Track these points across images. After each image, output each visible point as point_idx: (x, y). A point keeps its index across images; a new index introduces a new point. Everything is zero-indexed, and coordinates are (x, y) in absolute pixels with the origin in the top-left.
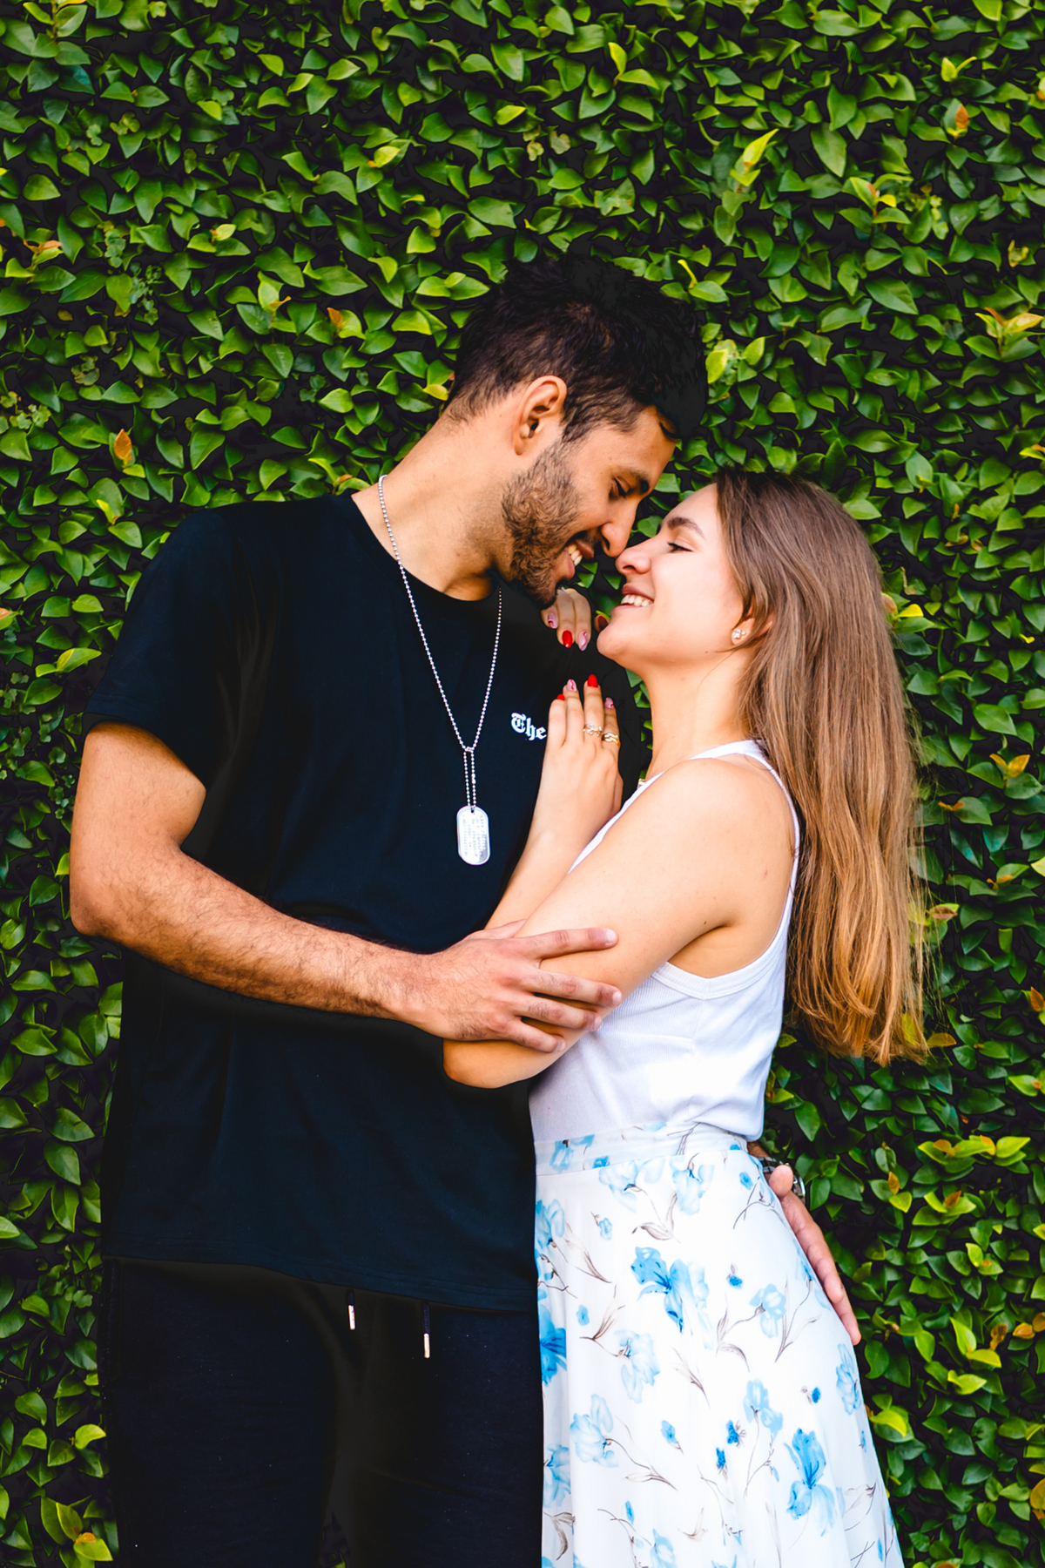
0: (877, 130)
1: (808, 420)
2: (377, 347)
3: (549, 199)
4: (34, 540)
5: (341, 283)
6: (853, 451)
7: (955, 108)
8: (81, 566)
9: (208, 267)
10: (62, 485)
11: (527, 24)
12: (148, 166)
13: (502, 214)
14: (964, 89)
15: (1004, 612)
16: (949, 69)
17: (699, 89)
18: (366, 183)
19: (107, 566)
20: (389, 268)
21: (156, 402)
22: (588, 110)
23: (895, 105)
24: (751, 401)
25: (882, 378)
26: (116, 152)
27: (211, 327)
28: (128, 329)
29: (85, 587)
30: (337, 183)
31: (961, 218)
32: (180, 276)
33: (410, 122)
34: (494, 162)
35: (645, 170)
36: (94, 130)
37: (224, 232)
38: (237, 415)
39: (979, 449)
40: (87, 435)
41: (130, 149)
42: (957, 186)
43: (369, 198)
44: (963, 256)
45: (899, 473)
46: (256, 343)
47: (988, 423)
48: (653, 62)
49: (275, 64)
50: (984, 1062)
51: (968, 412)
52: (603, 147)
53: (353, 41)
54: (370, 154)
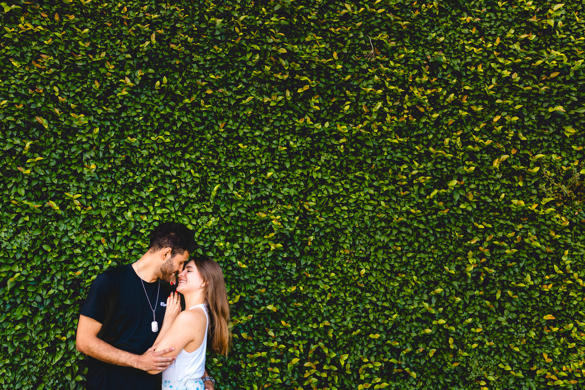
0: (238, 182)
1: (227, 231)
2: (150, 222)
3: (181, 195)
4: (88, 256)
5: (144, 211)
6: (235, 236)
7: (253, 178)
8: (96, 260)
9: (119, 209)
10: (93, 246)
11: (177, 165)
12: (109, 191)
13: (172, 198)
14: (255, 175)
15: (262, 263)
16: (251, 172)
17: (207, 176)
18: (148, 194)
19: (101, 260)
20: (151, 208)
21: (110, 232)
22: (188, 180)
23: (242, 178)
24: (217, 229)
25: (240, 224)
26: (103, 189)
27: (119, 219)
28: (105, 220)
29: (97, 264)
30: (143, 195)
31: (254, 197)
32: (114, 210)
33: (156, 182)
34: (171, 189)
35: (198, 190)
36: (99, 186)
37: (122, 203)
38: (125, 233)
39: (258, 234)
40: (97, 238)
41: (105, 189)
42: (253, 192)
43: (148, 197)
44: (254, 203)
45: (243, 239)
46: (128, 222)
47: (259, 230)
48: (199, 172)
49: (131, 174)
50: (259, 340)
51: (256, 228)
52: (190, 186)
53: (145, 170)
54: (149, 188)
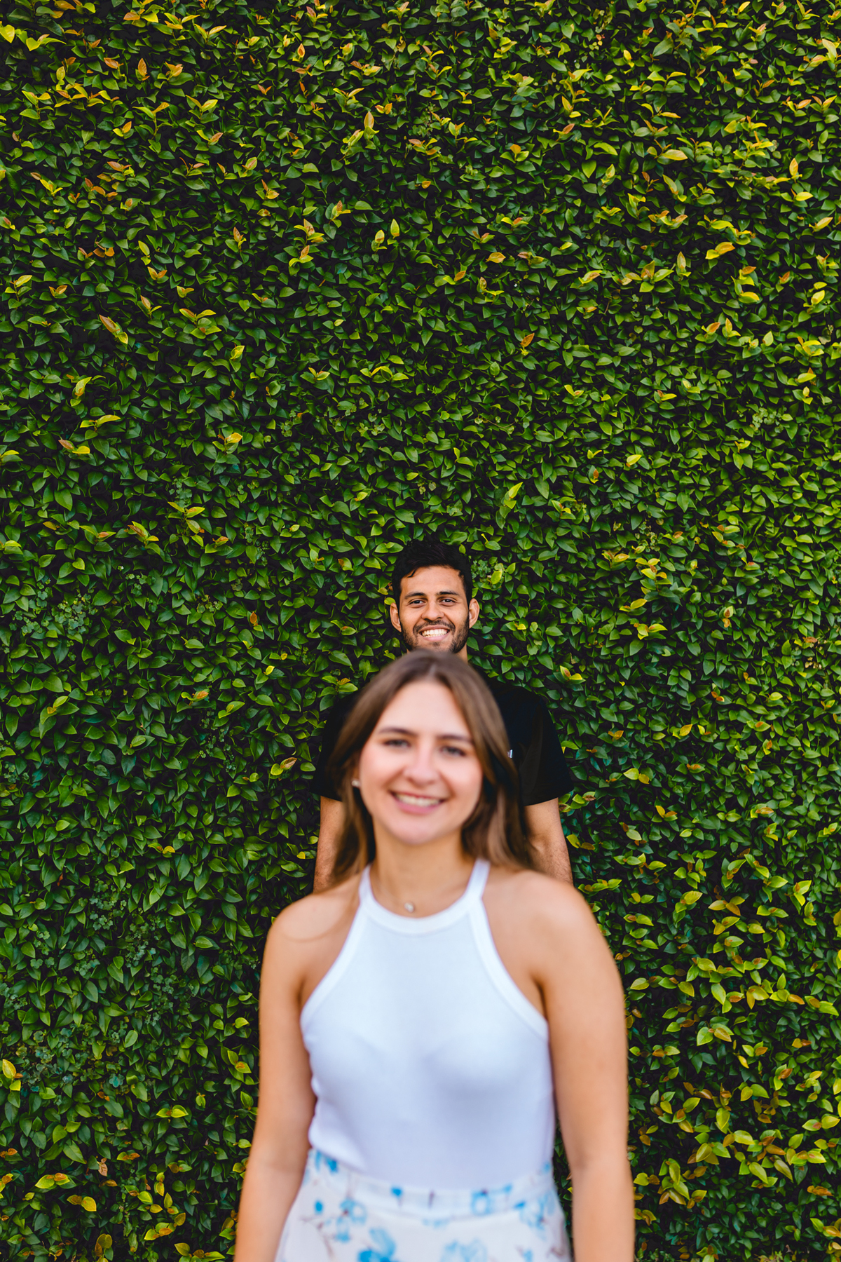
0: (560, 479)
1: (533, 596)
2: (359, 573)
3: (428, 510)
4: (216, 656)
5: (344, 548)
6: (550, 607)
7: (593, 470)
8: (236, 666)
9: (288, 542)
10: (228, 634)
11: (419, 439)
12: (263, 501)
13: (409, 517)
14: (596, 462)
15: (612, 672)
16: (591, 454)
17: (489, 464)
18: (354, 507)
19: (247, 666)
20: (363, 541)
21: (266, 598)
22: (445, 474)
23: (570, 469)
24: (511, 590)
25: (562, 578)
26: (250, 496)
27: (289, 567)
28: (254, 569)
29: (238, 675)
30: (343, 508)
31: (595, 513)
32: (277, 546)
33: (372, 481)
34: (406, 496)
35: (468, 497)
36: (241, 487)
37: (295, 528)
38: (300, 602)
39: (601, 604)
40: (238, 613)
41: (256, 495)
42: (593, 501)
43: (355, 514)
44: (597, 529)
45: (570, 616)
46: (308, 574)
47: (604, 594)
48: (471, 454)
49: (316, 459)
50: (602, 850)
51: (597, 590)
52: (451, 488)
53: (348, 448)
54: (355, 494)
